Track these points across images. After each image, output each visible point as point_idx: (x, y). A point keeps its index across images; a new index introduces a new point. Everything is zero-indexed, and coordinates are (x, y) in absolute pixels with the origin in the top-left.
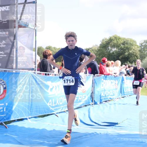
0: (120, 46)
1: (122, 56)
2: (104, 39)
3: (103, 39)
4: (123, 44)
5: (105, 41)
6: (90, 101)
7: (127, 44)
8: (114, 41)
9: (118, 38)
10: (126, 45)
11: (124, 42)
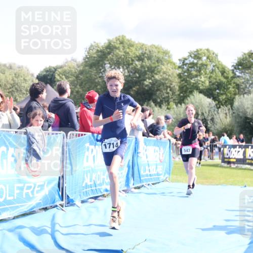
0: (132, 64)
1: (138, 87)
2: (94, 44)
3: (92, 46)
4: (140, 59)
5: (95, 51)
6: (57, 197)
7: (149, 58)
8: (117, 51)
9: (128, 43)
10: (147, 63)
11: (143, 54)
